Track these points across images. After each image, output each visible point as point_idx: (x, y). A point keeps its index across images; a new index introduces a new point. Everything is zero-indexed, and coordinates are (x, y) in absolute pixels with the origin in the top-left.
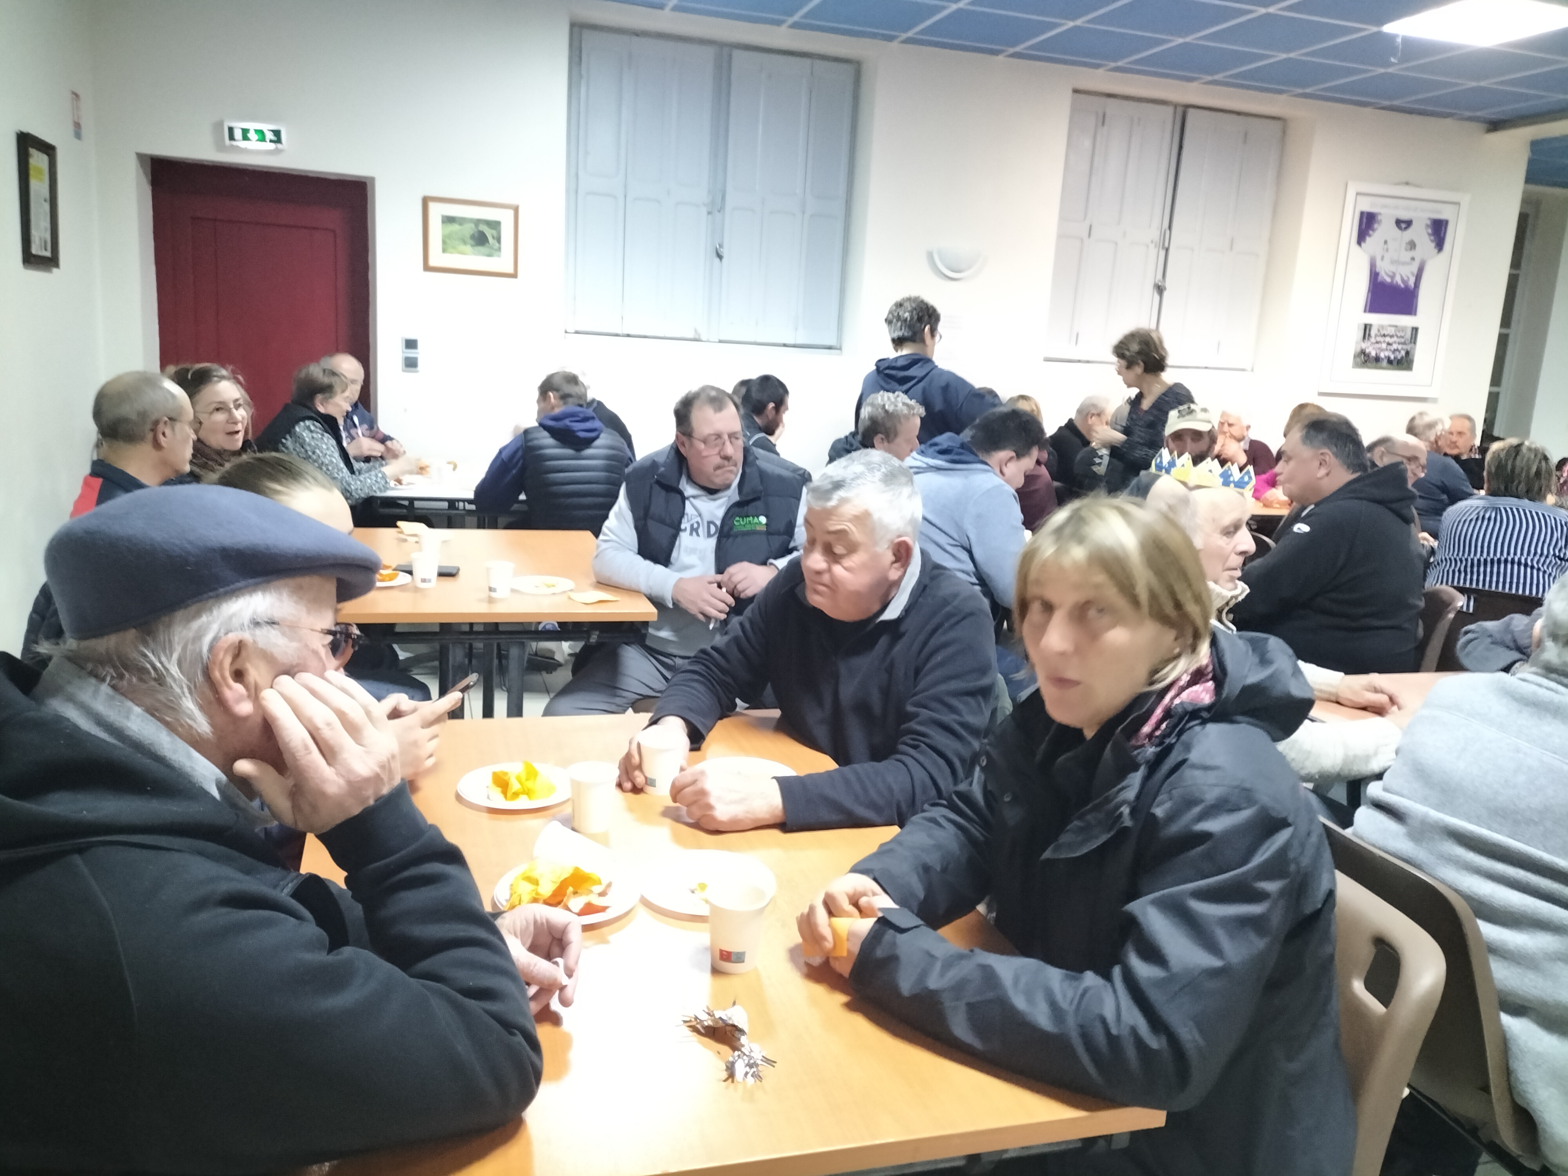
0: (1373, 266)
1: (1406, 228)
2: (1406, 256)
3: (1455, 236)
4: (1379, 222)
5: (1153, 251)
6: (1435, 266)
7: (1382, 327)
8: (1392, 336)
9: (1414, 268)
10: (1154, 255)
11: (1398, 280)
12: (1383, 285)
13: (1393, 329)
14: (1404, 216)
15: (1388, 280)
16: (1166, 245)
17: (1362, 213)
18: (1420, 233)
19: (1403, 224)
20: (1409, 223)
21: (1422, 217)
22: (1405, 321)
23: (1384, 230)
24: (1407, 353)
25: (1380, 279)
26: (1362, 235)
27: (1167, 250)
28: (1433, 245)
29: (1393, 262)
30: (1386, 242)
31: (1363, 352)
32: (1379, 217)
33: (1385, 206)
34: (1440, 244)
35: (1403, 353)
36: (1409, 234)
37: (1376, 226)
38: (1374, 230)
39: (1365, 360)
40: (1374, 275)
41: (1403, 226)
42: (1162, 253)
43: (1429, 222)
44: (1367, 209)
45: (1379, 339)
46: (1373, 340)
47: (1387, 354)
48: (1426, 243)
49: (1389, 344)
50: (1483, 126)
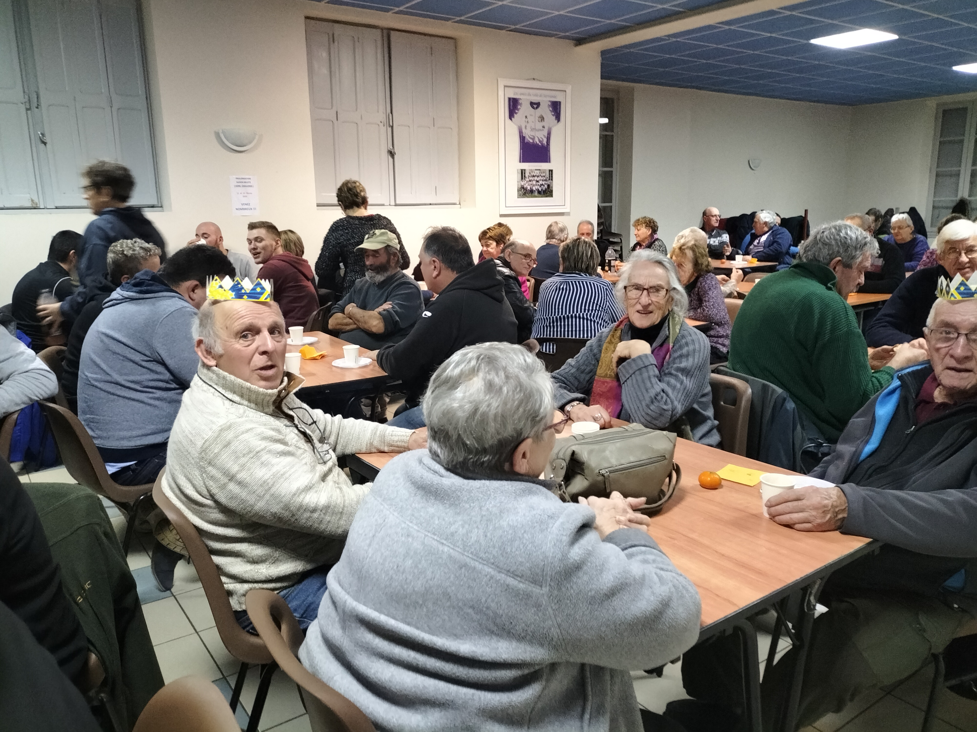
0: (521, 132)
1: (537, 108)
2: (539, 125)
3: (566, 111)
4: (521, 104)
5: (383, 129)
6: (557, 131)
7: (531, 171)
8: (538, 176)
9: (545, 133)
10: (384, 130)
11: (537, 140)
12: (528, 143)
13: (538, 172)
14: (535, 99)
15: (531, 141)
16: (391, 124)
17: (509, 99)
18: (545, 110)
19: (535, 105)
20: (538, 104)
21: (545, 101)
22: (544, 166)
23: (524, 109)
24: (549, 186)
25: (526, 141)
26: (512, 113)
27: (392, 127)
28: (554, 117)
29: (533, 129)
30: (526, 117)
31: (523, 187)
32: (520, 101)
33: (521, 94)
34: (558, 118)
35: (546, 186)
36: (539, 112)
37: (519, 107)
38: (518, 110)
39: (525, 192)
40: (522, 138)
41: (535, 106)
42: (390, 129)
43: (550, 103)
44: (512, 96)
45: (531, 178)
46: (527, 179)
47: (537, 187)
48: (550, 117)
49: (537, 181)
50: (572, 42)
